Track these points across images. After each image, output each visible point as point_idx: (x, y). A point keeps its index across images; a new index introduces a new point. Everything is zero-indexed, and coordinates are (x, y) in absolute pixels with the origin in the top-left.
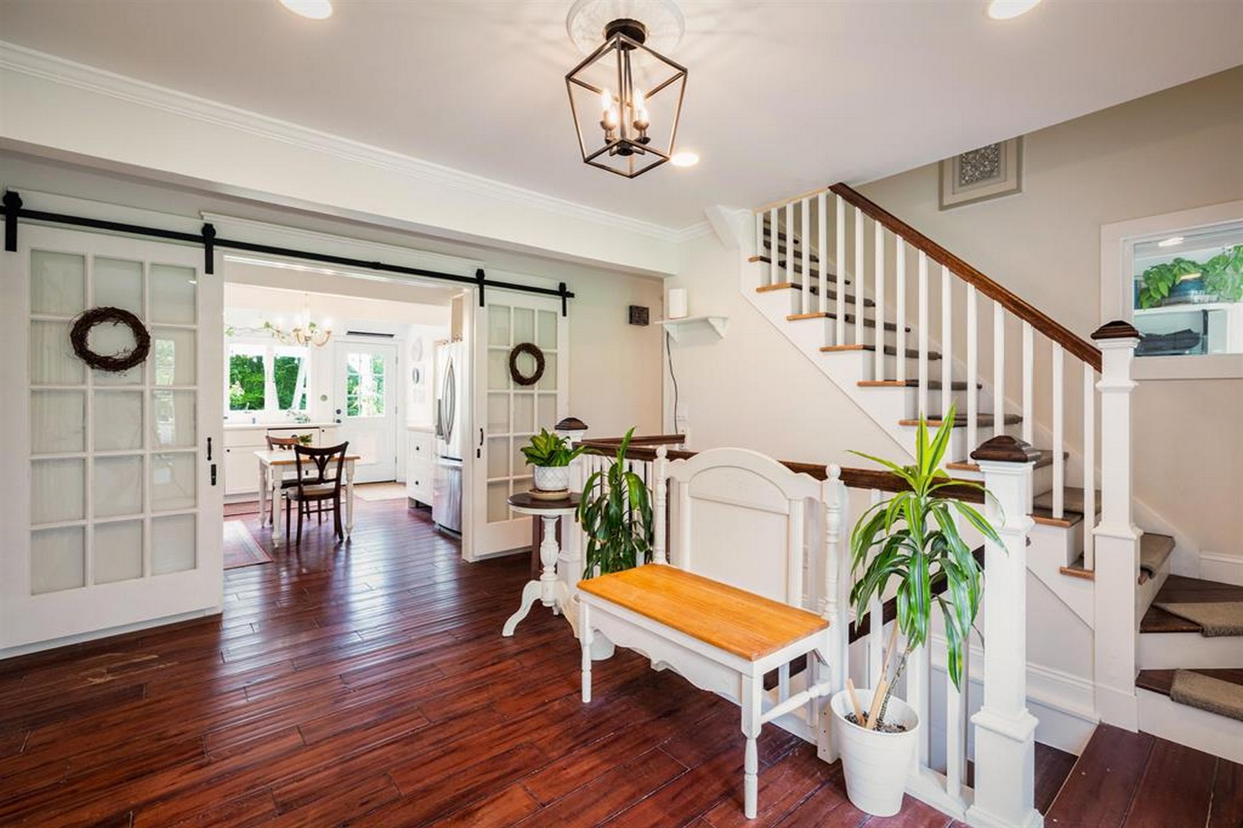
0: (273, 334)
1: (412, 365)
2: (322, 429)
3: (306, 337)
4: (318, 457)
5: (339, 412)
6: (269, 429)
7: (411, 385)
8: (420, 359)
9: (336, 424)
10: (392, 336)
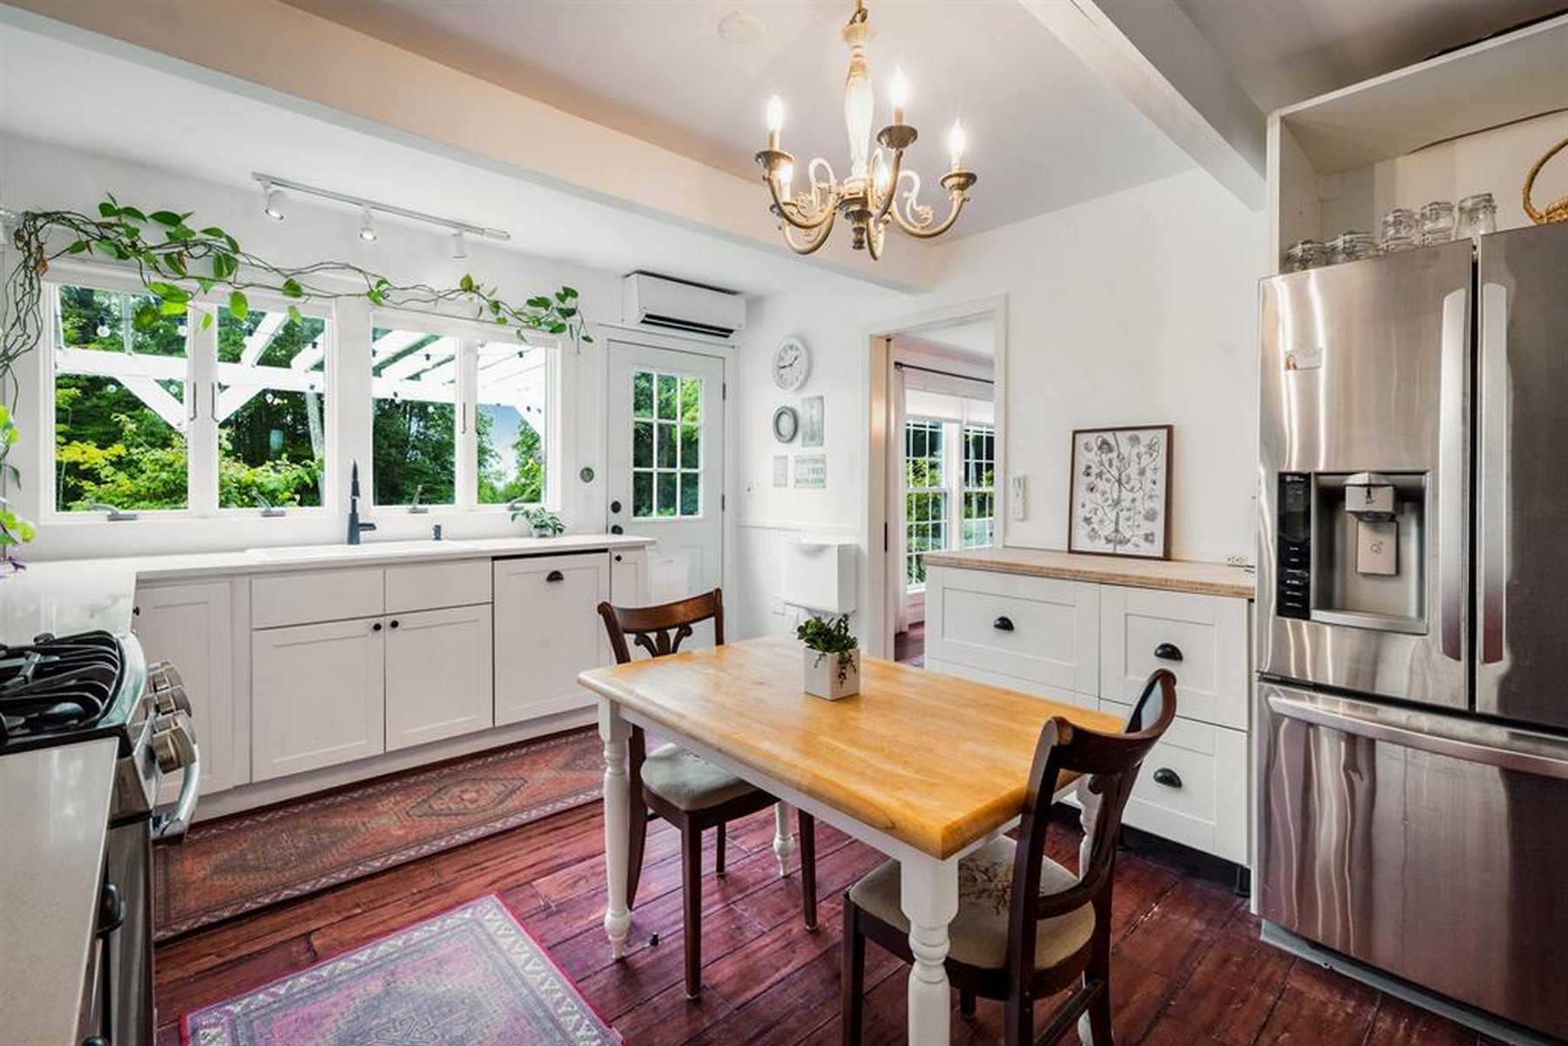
2: (615, 554)
5: (616, 507)
7: (774, 450)
8: (803, 384)
10: (726, 333)
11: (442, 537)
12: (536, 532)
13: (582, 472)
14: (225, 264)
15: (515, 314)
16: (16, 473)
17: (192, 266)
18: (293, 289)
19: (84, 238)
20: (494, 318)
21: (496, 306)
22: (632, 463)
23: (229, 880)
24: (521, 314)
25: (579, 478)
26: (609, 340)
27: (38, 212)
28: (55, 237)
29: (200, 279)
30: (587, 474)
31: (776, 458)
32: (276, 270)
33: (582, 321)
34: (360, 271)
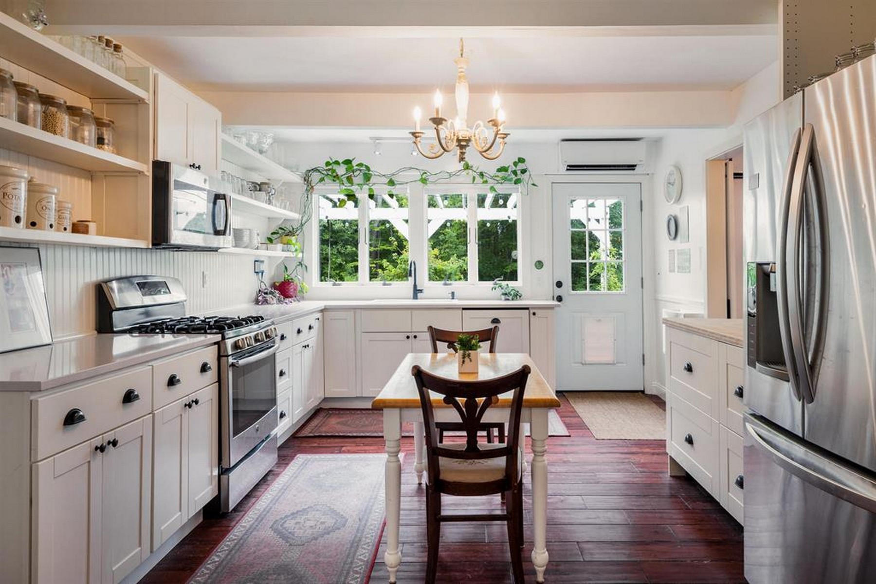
0: (474, 178)
1: (667, 209)
2: (532, 311)
3: (459, 140)
4: (461, 400)
5: (559, 284)
6: (464, 309)
7: (665, 244)
8: (679, 199)
9: (556, 303)
10: (632, 167)
11: (455, 297)
12: (503, 297)
13: (536, 263)
14: (367, 177)
15: (492, 178)
16: (306, 267)
17: (356, 180)
18: (392, 183)
19: (323, 176)
20: (482, 181)
21: (482, 175)
22: (570, 257)
23: (339, 426)
24: (496, 176)
25: (534, 266)
26: (553, 183)
27: (310, 169)
28: (316, 177)
29: (358, 185)
30: (539, 264)
31: (670, 251)
32: (384, 175)
33: (530, 175)
34: (417, 169)
